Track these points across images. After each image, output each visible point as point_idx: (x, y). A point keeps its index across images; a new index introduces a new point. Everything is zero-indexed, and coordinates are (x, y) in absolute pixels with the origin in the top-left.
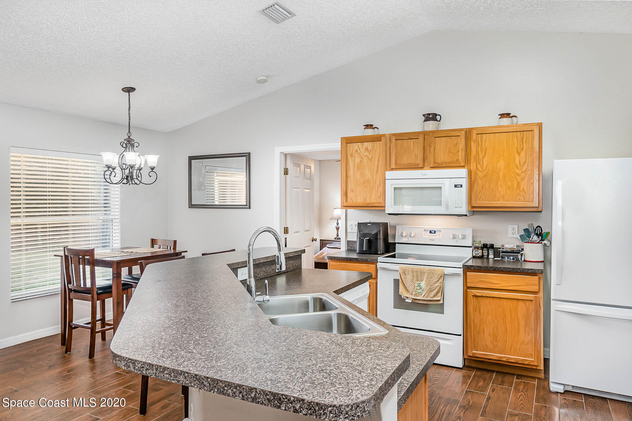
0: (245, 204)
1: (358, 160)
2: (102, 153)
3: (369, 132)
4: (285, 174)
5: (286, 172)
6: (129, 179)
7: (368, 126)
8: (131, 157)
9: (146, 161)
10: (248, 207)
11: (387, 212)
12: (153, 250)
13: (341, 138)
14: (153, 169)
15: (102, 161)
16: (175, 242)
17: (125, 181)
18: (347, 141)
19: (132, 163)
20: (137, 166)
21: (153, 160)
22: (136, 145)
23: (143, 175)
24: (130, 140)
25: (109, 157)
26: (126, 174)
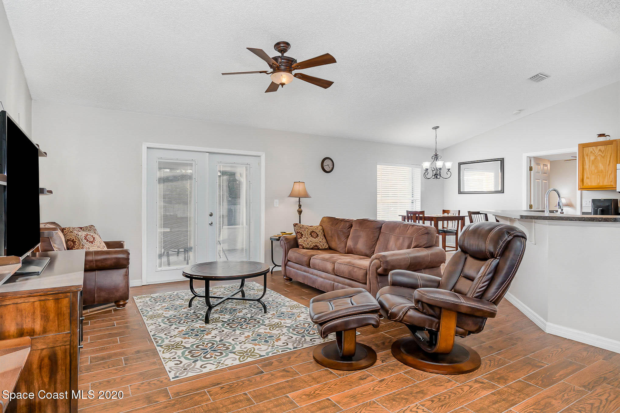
0: (500, 190)
1: (592, 158)
2: (423, 163)
3: (602, 139)
4: (530, 170)
5: (531, 169)
6: (436, 175)
7: (601, 135)
8: (439, 164)
10: (502, 192)
11: (617, 190)
12: (444, 215)
13: (579, 144)
14: (449, 170)
15: (423, 167)
16: (459, 211)
17: (434, 177)
18: (584, 146)
19: (438, 167)
20: (440, 169)
21: (449, 165)
22: (439, 157)
23: (444, 173)
24: (436, 155)
25: (427, 165)
26: (434, 173)
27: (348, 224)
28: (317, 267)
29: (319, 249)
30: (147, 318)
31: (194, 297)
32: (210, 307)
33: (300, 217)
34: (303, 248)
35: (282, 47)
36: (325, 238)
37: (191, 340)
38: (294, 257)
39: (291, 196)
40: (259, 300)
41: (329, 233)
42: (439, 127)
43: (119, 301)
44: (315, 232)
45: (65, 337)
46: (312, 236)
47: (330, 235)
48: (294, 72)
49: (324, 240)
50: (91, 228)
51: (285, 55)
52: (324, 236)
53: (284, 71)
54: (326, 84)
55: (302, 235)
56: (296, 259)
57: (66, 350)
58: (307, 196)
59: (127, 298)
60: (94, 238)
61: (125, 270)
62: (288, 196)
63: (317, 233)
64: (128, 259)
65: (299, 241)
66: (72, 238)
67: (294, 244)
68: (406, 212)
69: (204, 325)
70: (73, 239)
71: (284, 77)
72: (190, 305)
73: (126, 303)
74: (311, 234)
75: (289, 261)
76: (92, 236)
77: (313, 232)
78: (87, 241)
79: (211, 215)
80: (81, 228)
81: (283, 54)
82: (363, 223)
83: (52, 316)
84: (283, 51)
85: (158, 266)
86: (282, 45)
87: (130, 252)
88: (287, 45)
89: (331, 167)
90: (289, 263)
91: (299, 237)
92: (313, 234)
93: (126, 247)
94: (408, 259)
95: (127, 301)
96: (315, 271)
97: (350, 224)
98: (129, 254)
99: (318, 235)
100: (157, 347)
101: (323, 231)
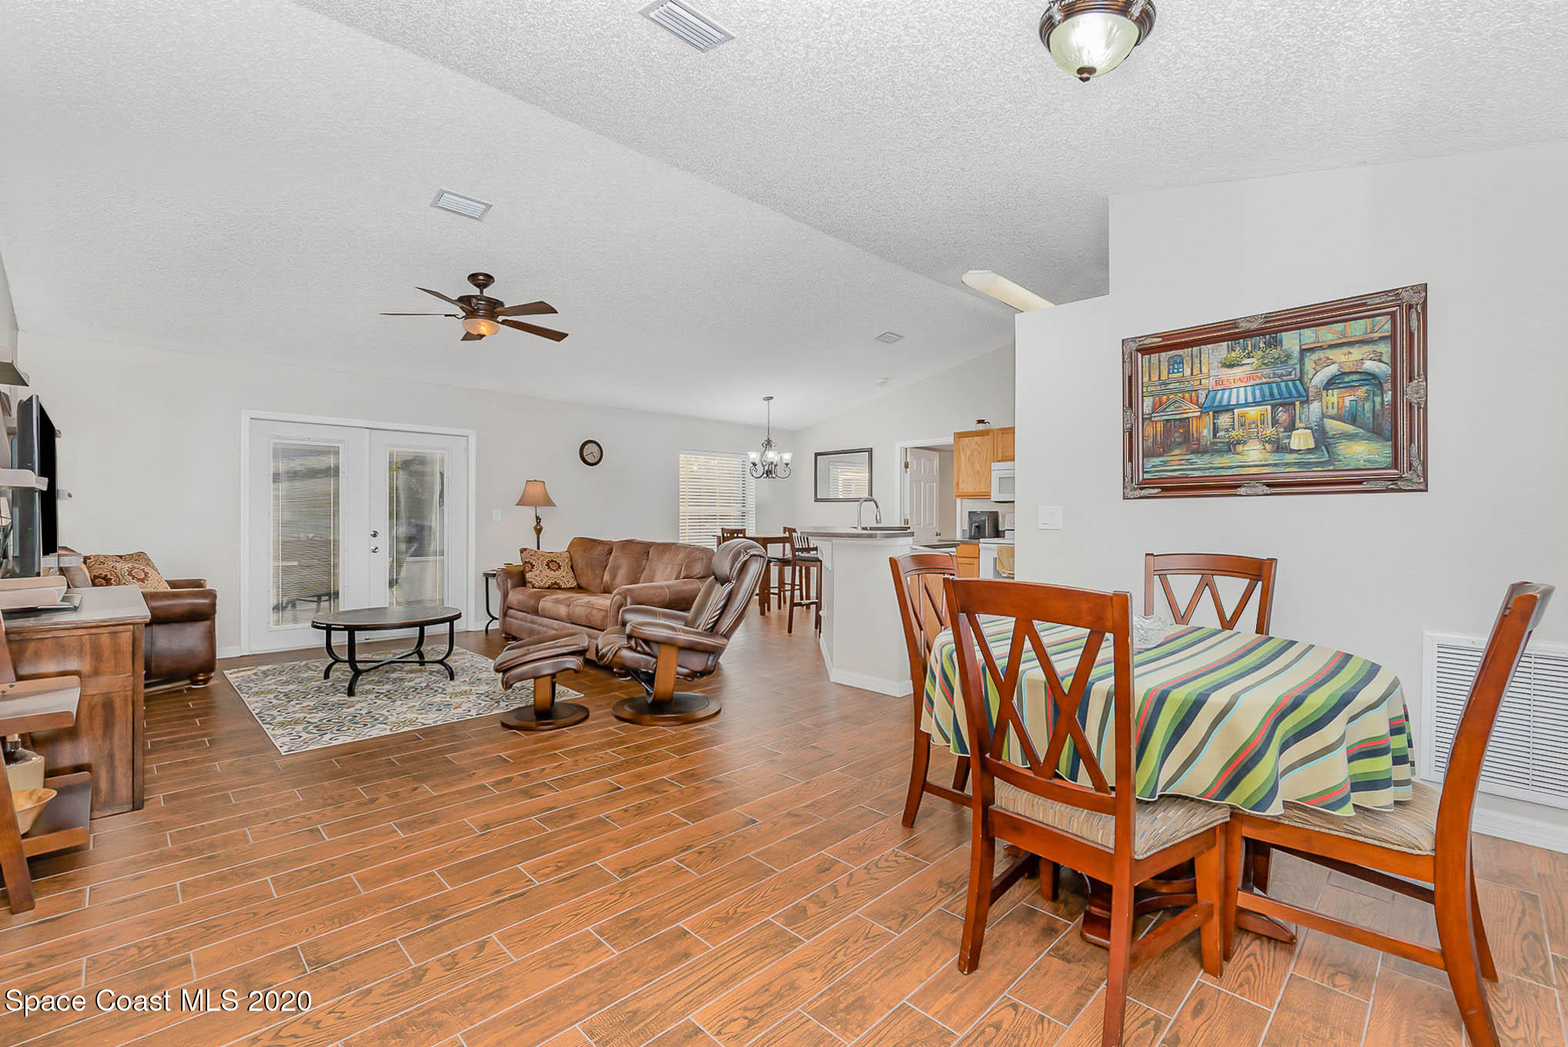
0: (867, 497)
1: (968, 453)
2: (749, 453)
3: (981, 427)
4: (905, 468)
5: (907, 466)
6: (768, 473)
7: (981, 422)
8: (772, 456)
9: (781, 458)
11: (993, 499)
13: (955, 432)
14: (787, 464)
15: (748, 459)
17: (765, 475)
18: (959, 436)
19: (771, 461)
20: (775, 463)
21: (787, 457)
22: (773, 445)
23: (780, 470)
24: (769, 442)
25: (754, 456)
26: (766, 469)
27: (607, 548)
28: (548, 614)
29: (560, 588)
30: (247, 696)
31: (333, 664)
32: (357, 673)
33: (538, 538)
34: (534, 587)
35: (482, 280)
36: (573, 571)
37: (320, 715)
38: (515, 602)
39: (521, 503)
40: (441, 662)
41: (580, 563)
42: (772, 398)
43: (196, 674)
44: (556, 562)
45: (125, 681)
46: (549, 568)
47: (580, 566)
48: (500, 318)
49: (571, 574)
50: (140, 557)
51: (487, 293)
52: (572, 567)
53: (485, 317)
54: (559, 336)
55: (533, 566)
56: (518, 603)
57: (126, 696)
58: (548, 502)
59: (212, 669)
60: (146, 574)
61: (207, 623)
62: (516, 503)
63: (558, 564)
64: (213, 605)
65: (528, 575)
66: (104, 574)
67: (520, 578)
68: (720, 530)
69: (347, 698)
70: (106, 575)
71: (483, 326)
72: (327, 676)
73: (211, 678)
74: (548, 565)
75: (511, 608)
76: (143, 570)
77: (552, 561)
78: (134, 577)
79: (375, 535)
80: (121, 557)
81: (482, 292)
82: (627, 544)
83: (107, 653)
84: (482, 286)
85: (271, 623)
86: (481, 277)
87: (217, 594)
88: (489, 279)
89: (597, 456)
90: (511, 612)
91: (527, 569)
92: (552, 564)
93: (208, 587)
94: (665, 594)
95: (213, 674)
96: (546, 621)
97: (609, 548)
98: (215, 596)
99: (559, 567)
100: (263, 726)
101: (571, 560)
